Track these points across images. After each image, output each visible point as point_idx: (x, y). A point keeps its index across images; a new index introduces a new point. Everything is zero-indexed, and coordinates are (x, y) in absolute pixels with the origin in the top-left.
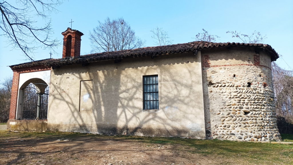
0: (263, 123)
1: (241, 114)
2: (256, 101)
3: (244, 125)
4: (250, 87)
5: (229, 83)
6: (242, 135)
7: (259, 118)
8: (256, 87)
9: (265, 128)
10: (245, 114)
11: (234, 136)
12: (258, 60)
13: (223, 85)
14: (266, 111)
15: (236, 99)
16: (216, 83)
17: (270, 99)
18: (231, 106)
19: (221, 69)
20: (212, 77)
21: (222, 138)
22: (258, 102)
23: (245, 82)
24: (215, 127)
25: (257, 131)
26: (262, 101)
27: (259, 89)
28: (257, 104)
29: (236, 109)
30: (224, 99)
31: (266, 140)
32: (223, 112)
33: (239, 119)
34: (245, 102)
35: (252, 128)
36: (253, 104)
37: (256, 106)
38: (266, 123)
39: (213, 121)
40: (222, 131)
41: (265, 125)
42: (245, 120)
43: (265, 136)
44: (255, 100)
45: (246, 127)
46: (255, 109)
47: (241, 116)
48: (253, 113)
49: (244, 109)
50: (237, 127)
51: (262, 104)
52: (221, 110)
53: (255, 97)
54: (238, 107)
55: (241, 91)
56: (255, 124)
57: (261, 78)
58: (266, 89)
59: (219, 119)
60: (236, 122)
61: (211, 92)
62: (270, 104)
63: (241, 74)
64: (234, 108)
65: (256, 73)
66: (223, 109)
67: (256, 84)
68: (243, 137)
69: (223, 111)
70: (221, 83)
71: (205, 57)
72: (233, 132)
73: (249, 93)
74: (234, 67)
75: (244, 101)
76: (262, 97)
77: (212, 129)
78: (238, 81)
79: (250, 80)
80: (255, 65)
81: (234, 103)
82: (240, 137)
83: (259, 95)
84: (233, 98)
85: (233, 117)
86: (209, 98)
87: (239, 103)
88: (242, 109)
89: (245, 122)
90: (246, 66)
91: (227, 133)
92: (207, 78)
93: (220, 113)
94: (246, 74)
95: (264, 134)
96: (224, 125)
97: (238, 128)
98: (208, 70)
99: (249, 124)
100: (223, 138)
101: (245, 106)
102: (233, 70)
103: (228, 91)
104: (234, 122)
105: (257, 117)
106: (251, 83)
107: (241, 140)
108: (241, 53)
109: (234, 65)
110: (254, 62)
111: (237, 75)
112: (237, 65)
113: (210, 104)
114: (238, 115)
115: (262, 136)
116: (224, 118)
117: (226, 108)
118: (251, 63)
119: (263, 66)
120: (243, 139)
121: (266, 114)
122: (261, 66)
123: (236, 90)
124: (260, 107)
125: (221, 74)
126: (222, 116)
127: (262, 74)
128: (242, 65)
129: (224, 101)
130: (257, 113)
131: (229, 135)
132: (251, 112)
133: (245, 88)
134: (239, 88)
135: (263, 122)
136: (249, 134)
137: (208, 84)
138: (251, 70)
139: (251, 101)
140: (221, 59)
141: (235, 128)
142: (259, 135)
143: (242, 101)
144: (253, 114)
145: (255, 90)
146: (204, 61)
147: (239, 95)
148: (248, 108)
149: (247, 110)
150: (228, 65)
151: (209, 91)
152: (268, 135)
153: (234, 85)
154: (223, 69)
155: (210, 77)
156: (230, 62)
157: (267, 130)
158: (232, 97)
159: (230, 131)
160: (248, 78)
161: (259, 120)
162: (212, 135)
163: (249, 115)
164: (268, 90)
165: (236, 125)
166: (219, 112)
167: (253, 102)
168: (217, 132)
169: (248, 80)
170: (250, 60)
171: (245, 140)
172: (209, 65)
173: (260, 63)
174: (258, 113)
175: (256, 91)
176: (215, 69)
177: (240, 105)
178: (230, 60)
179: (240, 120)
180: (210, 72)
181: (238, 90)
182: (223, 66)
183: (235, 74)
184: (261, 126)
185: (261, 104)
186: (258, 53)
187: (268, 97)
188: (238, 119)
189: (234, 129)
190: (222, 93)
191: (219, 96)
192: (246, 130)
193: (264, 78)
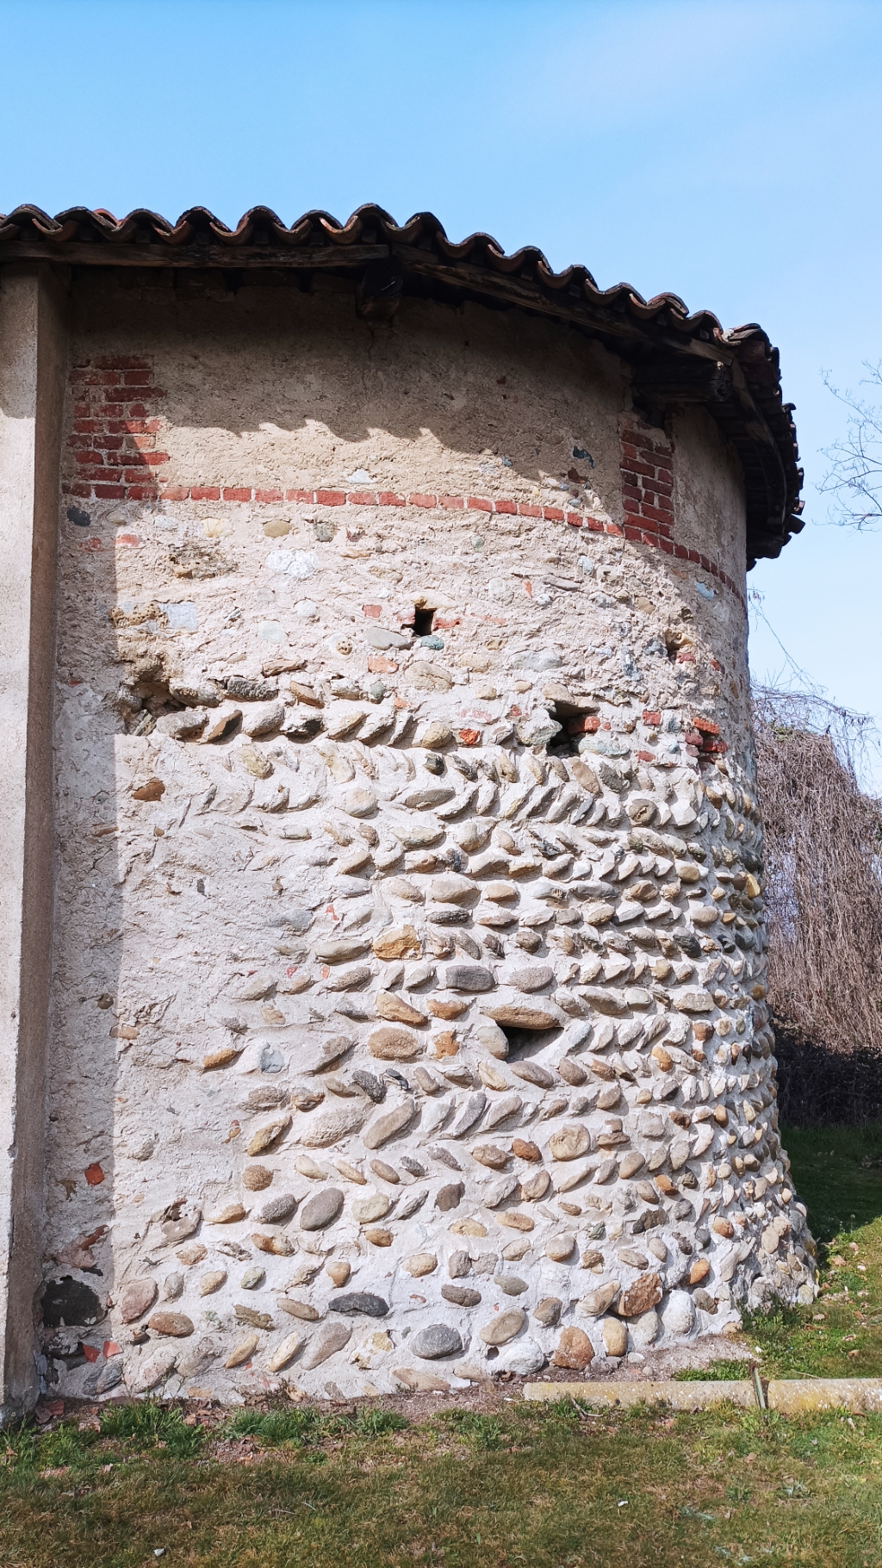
0: (677, 1129)
1: (475, 1059)
2: (627, 908)
3: (498, 1184)
4: (573, 751)
5: (357, 697)
6: (470, 1301)
7: (645, 1084)
8: (626, 756)
9: (694, 1186)
10: (508, 1057)
11: (377, 1326)
12: (658, 489)
13: (296, 717)
14: (711, 1006)
15: (424, 882)
16: (209, 689)
17: (741, 885)
18: (369, 963)
19: (281, 529)
20: (177, 615)
21: (237, 1365)
22: (638, 919)
23: (525, 701)
24: (157, 1235)
25: (620, 1237)
26: (675, 899)
27: (660, 778)
28: (635, 931)
29: (422, 1003)
30: (291, 876)
31: (704, 1315)
32: (275, 1040)
33: (447, 1120)
34: (515, 913)
35: (577, 1212)
36: (592, 933)
37: (627, 952)
38: (705, 1132)
39: (145, 1157)
40: (240, 1272)
41: (697, 1150)
42: (509, 1119)
43: (697, 1270)
44: (612, 898)
45: (513, 1197)
46: (613, 993)
47: (464, 1081)
48: (590, 1035)
49: (505, 998)
50: (416, 1208)
51: (677, 930)
52: (255, 1014)
53: (620, 856)
54: (443, 969)
55: (486, 789)
56: (602, 1159)
57: (681, 677)
58: (717, 789)
59: (225, 1123)
60: (408, 1148)
61: (154, 792)
62: (739, 927)
63: (494, 609)
64: (396, 984)
65: (639, 614)
66: (279, 1002)
67: (631, 730)
68: (477, 1327)
69: (279, 1022)
70: (270, 696)
71: (113, 380)
72: (370, 1276)
73: (557, 820)
74: (422, 525)
75: (510, 900)
76: (681, 865)
77: (121, 1261)
78: (459, 679)
79: (579, 677)
80: (631, 536)
81: (397, 930)
82: (443, 1329)
83: (655, 835)
84: (394, 867)
85: (379, 1099)
86: (122, 866)
87: (456, 931)
88: (484, 1000)
89: (501, 1142)
90: (542, 524)
91: (298, 1294)
92: (113, 620)
93: (236, 1055)
94: (543, 615)
95: (687, 1251)
96: (271, 1195)
97: (431, 1230)
98: (131, 529)
99: (549, 1167)
100: (243, 1362)
101: (515, 964)
102: (407, 556)
103: (345, 792)
104: (392, 1157)
105: (627, 1077)
106: (591, 711)
107: (453, 1374)
108: (502, 381)
109: (424, 504)
110: (620, 499)
111: (450, 617)
112: (450, 501)
113: (127, 943)
114: (437, 1069)
115: (672, 1275)
116: (278, 1116)
117: (305, 987)
118: (595, 509)
119: (694, 557)
120: (474, 1359)
121: (709, 1034)
122: (681, 553)
123: (426, 782)
124: (657, 963)
125: (282, 585)
126: (260, 1083)
127: (686, 631)
128: (506, 508)
129: (289, 910)
130: (625, 1028)
131: (316, 1319)
132: (575, 1029)
133: (528, 762)
134: (469, 755)
135: (683, 1122)
136: (544, 1279)
137: (122, 693)
138: (593, 574)
139: (575, 904)
140: (291, 420)
141: (396, 1227)
142: (636, 1274)
143: (485, 911)
144: (595, 1043)
145: (622, 792)
146: (89, 426)
147: (459, 833)
148: (548, 986)
149: (537, 1003)
150: (360, 499)
151: (126, 777)
152: (721, 1257)
153: (411, 725)
154: (307, 535)
155: (143, 611)
156: (388, 465)
157: (713, 1197)
158: (382, 857)
159: (332, 1264)
160: (560, 663)
161: (648, 1102)
162: (119, 1331)
163: (548, 1057)
164: (731, 797)
165: (411, 1192)
166: (222, 1044)
167: (593, 910)
168: (177, 1294)
169: (558, 674)
170: (590, 474)
171: (498, 1364)
172: (149, 478)
173: (671, 521)
174: (641, 1033)
175: (634, 795)
176: (209, 525)
177: (469, 946)
178: (379, 440)
179: (452, 1129)
180: (151, 554)
181: (453, 778)
182: (301, 495)
183: (433, 599)
184: (667, 1167)
185: (670, 936)
186: (663, 428)
187: (730, 865)
188: (432, 1109)
189: (383, 1241)
190: (281, 808)
191: (244, 842)
192: (515, 1235)
193: (700, 672)
